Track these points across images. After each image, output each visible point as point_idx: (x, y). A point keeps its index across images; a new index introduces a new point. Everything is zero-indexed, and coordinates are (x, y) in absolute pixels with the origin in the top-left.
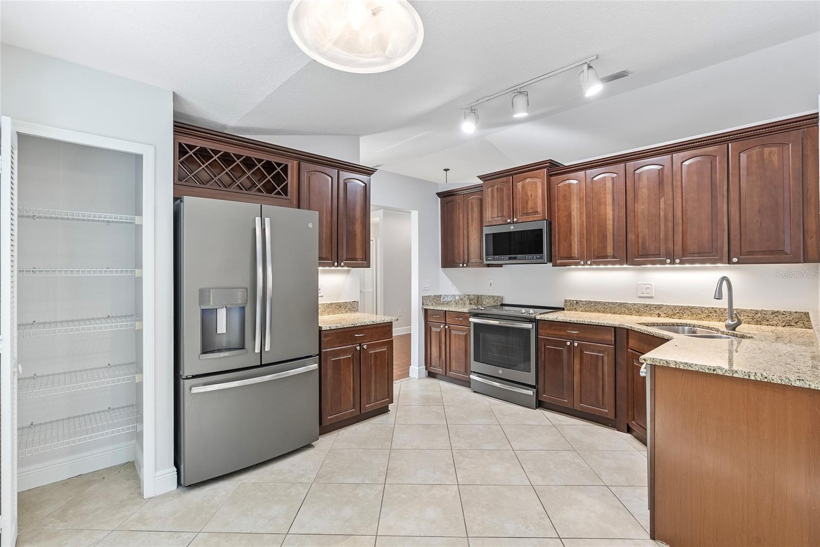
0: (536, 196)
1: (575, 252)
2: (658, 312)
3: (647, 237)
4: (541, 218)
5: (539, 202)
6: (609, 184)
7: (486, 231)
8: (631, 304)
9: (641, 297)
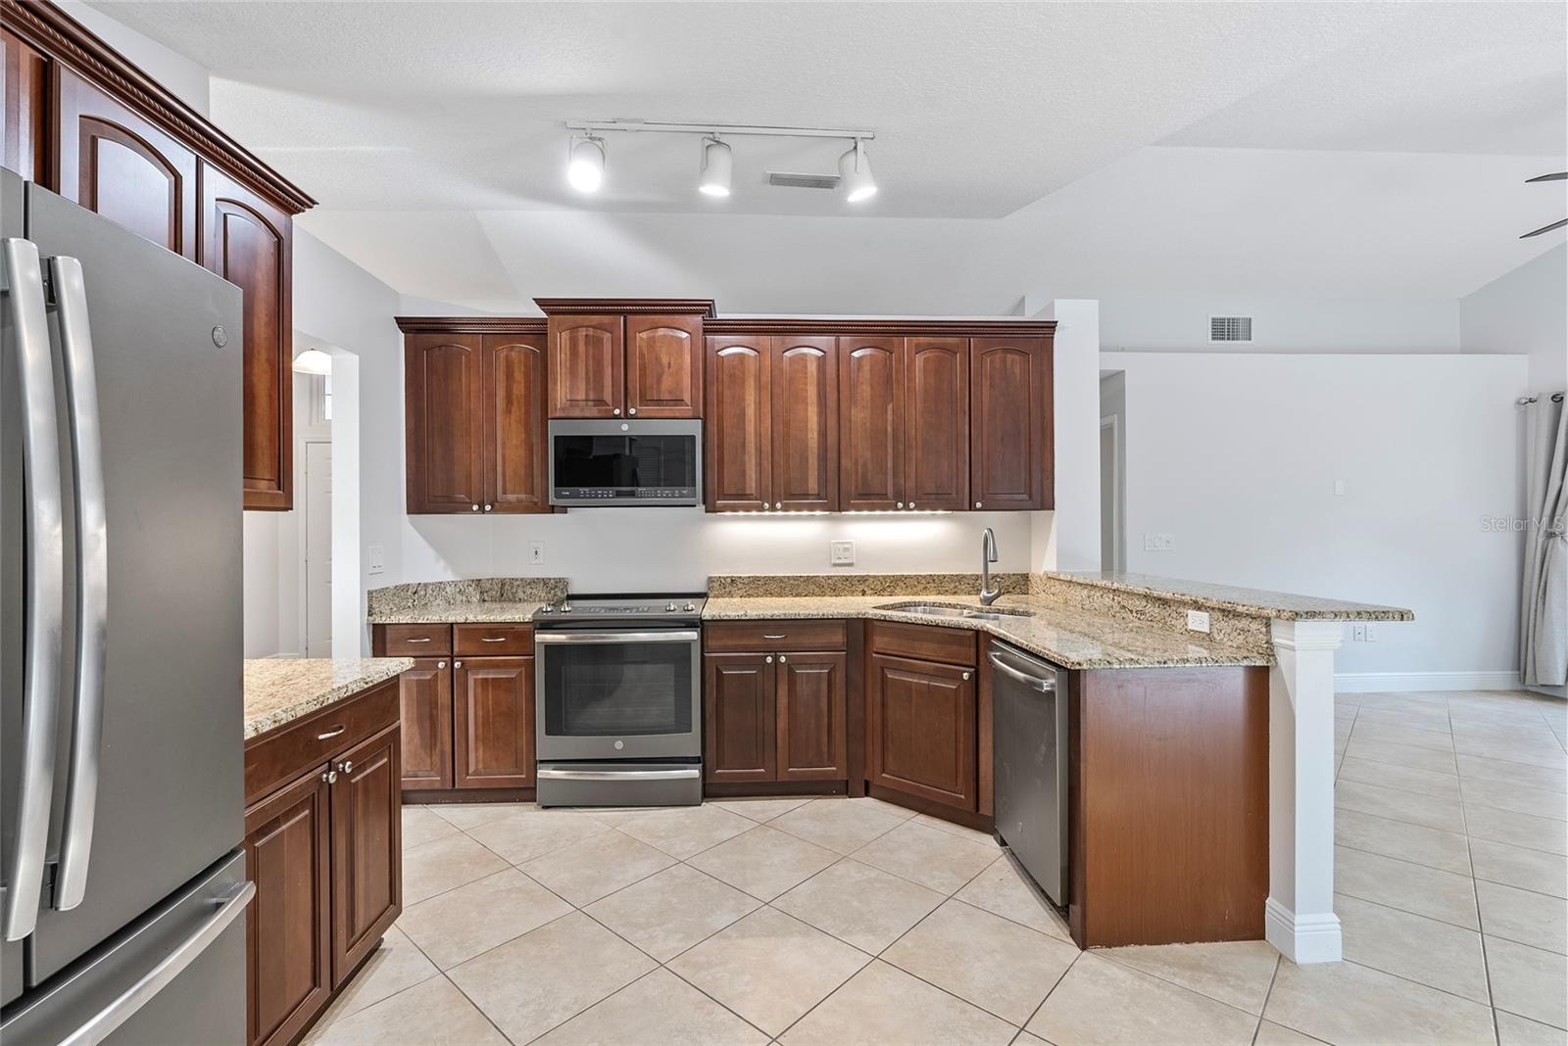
0: (681, 368)
1: (751, 486)
2: (861, 587)
3: (870, 466)
4: (690, 414)
5: (687, 380)
6: (812, 368)
7: (555, 429)
8: (823, 577)
9: (835, 565)
